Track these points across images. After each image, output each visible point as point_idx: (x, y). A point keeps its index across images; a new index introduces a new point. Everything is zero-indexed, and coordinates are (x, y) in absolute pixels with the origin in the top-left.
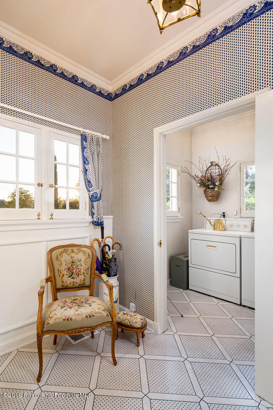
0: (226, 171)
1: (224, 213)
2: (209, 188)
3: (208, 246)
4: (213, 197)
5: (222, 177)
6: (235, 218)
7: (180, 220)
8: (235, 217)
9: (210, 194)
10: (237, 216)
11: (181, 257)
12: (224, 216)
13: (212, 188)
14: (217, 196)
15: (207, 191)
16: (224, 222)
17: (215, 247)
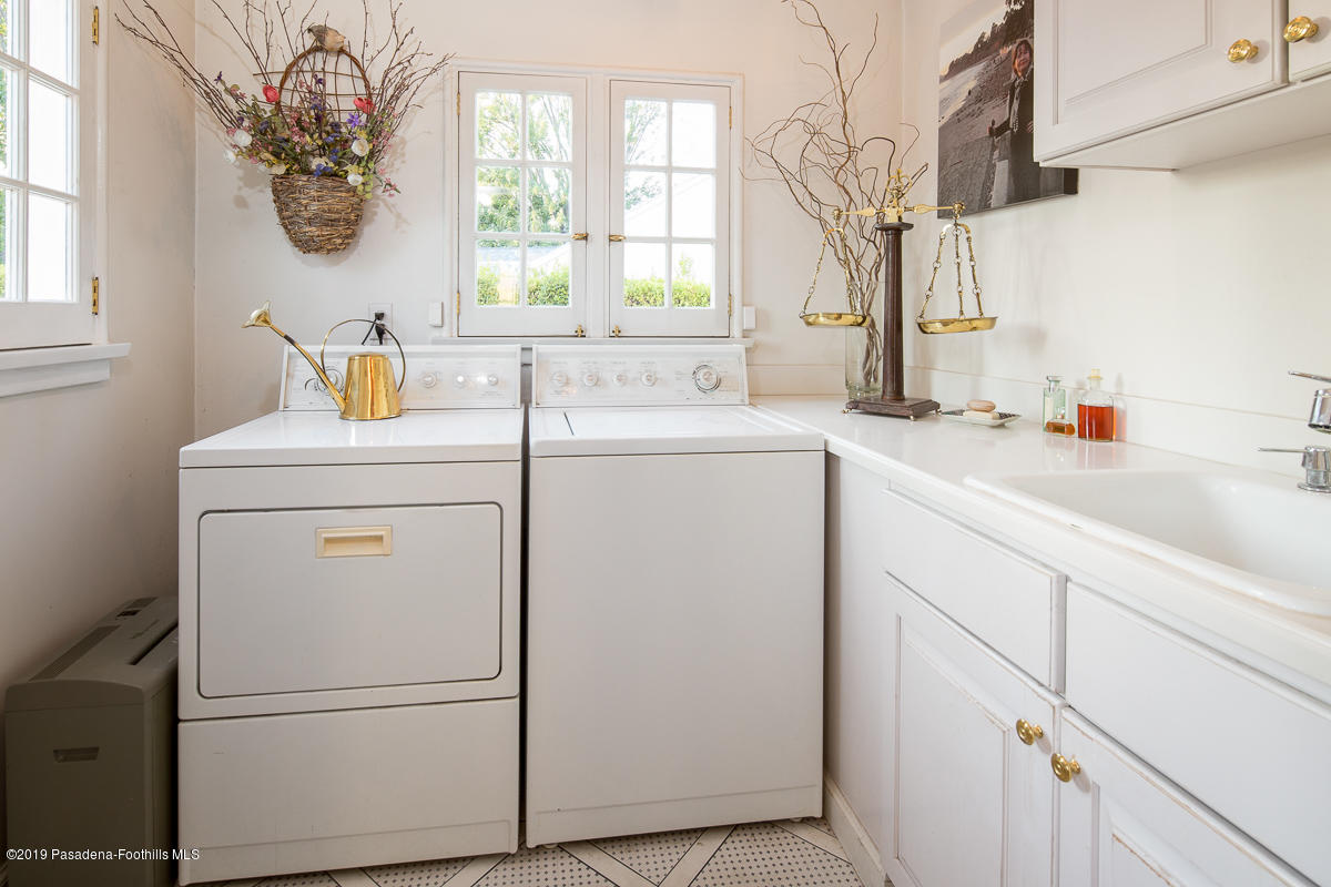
0: (401, 88)
1: (380, 316)
2: (306, 171)
3: (328, 541)
4: (331, 223)
5: (377, 116)
6: (435, 342)
7: (103, 374)
8: (436, 333)
9: (314, 207)
10: (445, 333)
11: (112, 669)
12: (381, 332)
13: (325, 173)
14: (348, 222)
15: (292, 189)
16: (397, 363)
17: (379, 539)
